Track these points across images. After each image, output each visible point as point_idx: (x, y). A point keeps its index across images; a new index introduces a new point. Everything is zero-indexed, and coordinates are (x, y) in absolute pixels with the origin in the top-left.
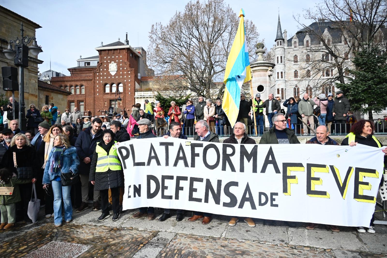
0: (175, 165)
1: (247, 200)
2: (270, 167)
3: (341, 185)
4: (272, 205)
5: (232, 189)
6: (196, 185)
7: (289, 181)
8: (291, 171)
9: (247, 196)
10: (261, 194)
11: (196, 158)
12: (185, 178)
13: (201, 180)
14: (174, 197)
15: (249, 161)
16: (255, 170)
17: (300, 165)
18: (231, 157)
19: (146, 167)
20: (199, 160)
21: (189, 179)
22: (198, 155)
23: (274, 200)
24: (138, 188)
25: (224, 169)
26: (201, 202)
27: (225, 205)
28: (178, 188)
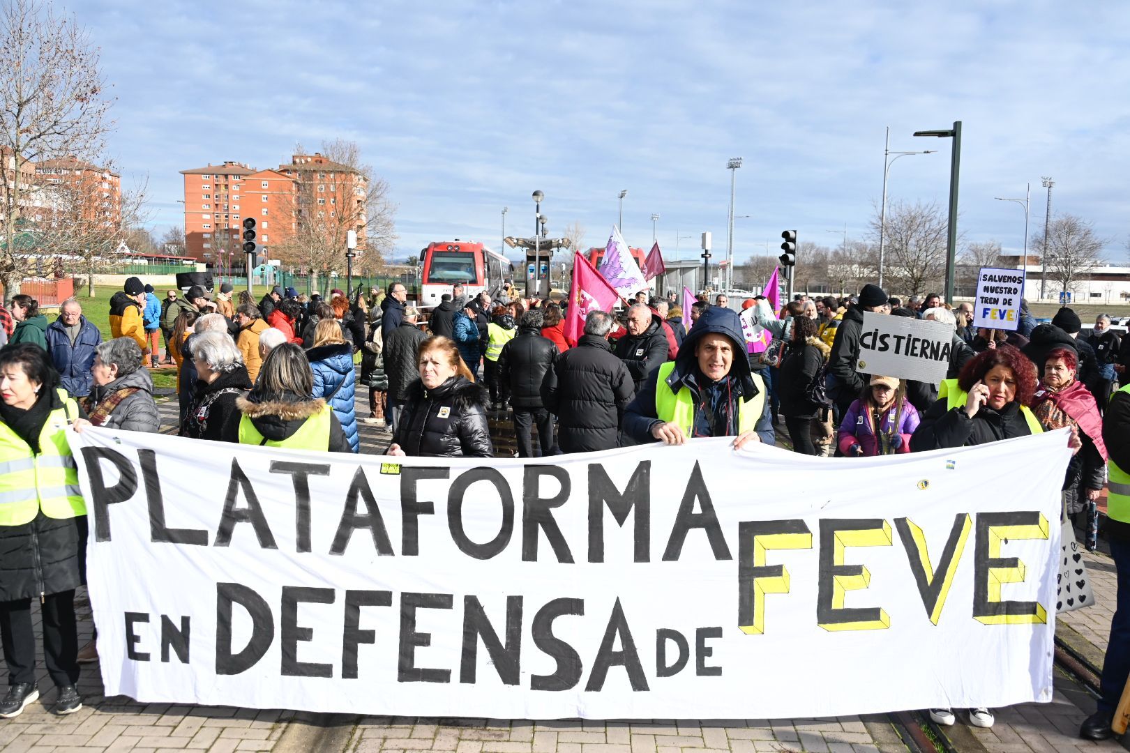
0: (339, 546)
1: (617, 659)
2: (697, 538)
3: (930, 579)
4: (702, 670)
5: (562, 627)
6: (425, 619)
7: (760, 583)
8: (767, 550)
9: (617, 646)
10: (663, 635)
11: (422, 518)
12: (381, 598)
13: (443, 601)
14: (338, 669)
15: (621, 519)
16: (642, 553)
17: (798, 527)
18: (553, 511)
19: (211, 549)
20: (433, 528)
21: (396, 600)
22: (428, 508)
23: (709, 652)
24: (180, 629)
25: (530, 553)
26: (448, 681)
27: (539, 683)
28: (355, 637)
